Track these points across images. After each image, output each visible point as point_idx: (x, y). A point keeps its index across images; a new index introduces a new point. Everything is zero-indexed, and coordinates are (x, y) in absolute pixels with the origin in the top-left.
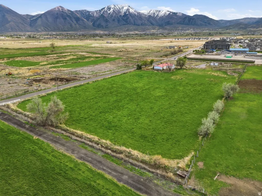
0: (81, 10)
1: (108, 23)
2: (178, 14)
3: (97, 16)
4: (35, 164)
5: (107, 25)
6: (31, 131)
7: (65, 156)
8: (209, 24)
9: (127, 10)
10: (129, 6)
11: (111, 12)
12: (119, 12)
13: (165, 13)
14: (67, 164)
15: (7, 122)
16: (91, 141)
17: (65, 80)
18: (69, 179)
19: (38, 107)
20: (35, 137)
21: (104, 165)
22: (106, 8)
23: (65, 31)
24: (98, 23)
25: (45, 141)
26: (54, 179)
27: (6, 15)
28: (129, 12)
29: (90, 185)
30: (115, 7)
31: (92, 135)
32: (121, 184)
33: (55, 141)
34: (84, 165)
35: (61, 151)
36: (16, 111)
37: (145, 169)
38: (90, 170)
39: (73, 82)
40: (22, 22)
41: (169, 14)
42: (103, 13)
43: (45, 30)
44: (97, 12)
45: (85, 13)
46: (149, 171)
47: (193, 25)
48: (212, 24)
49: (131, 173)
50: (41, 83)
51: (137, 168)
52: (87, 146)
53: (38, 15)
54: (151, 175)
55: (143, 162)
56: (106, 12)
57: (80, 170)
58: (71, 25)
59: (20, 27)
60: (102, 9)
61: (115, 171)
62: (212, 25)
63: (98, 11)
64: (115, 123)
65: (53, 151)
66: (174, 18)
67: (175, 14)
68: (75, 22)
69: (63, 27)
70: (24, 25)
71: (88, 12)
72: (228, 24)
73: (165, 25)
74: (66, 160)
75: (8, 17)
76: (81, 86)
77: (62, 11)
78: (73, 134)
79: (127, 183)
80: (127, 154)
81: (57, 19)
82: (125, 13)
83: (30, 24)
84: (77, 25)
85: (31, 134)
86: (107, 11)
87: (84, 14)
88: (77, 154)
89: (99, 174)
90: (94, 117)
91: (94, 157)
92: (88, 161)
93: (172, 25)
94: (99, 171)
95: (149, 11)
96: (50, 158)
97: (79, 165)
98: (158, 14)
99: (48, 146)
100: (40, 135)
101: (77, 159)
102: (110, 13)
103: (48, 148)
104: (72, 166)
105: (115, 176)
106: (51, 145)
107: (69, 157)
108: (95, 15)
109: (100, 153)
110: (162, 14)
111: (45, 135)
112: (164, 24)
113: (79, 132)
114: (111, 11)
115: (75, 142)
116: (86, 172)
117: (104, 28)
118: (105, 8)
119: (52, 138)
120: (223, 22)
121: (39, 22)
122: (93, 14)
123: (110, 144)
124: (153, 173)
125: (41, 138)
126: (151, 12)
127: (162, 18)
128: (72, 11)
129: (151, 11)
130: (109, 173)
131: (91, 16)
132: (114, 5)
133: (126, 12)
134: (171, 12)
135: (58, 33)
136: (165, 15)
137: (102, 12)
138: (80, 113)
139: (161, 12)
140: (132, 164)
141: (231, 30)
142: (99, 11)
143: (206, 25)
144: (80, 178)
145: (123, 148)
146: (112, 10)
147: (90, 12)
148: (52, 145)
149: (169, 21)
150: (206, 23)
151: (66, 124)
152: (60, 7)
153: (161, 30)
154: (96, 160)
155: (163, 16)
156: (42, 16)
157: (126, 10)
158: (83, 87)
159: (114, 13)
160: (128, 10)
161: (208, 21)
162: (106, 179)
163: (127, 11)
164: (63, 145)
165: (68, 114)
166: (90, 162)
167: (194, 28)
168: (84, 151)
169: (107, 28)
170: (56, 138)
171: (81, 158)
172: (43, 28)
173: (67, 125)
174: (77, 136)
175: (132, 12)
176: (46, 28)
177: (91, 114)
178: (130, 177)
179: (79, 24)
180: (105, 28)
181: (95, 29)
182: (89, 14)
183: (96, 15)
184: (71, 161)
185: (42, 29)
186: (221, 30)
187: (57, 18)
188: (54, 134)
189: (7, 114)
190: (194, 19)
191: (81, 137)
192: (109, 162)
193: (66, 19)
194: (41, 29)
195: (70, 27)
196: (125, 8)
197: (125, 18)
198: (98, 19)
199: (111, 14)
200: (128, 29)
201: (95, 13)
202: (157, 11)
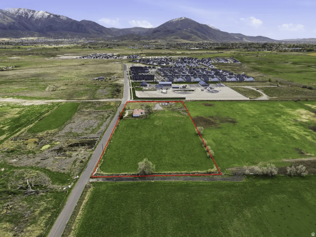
2: (61, 18)
7: (177, 182)
8: (102, 32)
13: (43, 14)
16: (177, 174)
20: (152, 181)
21: (195, 179)
32: (207, 181)
36: (112, 175)
38: (193, 182)
41: (49, 16)
54: (211, 176)
57: (190, 183)
61: (200, 179)
65: (170, 182)
66: (57, 22)
67: (57, 17)
72: (121, 33)
73: (48, 31)
80: (197, 173)
88: (181, 179)
89: (197, 182)
93: (57, 31)
95: (16, 9)
97: (187, 182)
98: (32, 15)
109: (188, 176)
110: (38, 15)
112: (45, 29)
123: (187, 172)
127: (40, 21)
129: (20, 10)
134: (51, 14)
136: (43, 17)
139: (36, 12)
141: (126, 41)
143: (99, 34)
145: (193, 172)
149: (52, 26)
150: (97, 31)
153: (44, 38)
155: (40, 18)
161: (99, 29)
162: (201, 182)
166: (190, 180)
167: (86, 37)
186: (117, 41)
189: (112, 178)
202: (30, 10)
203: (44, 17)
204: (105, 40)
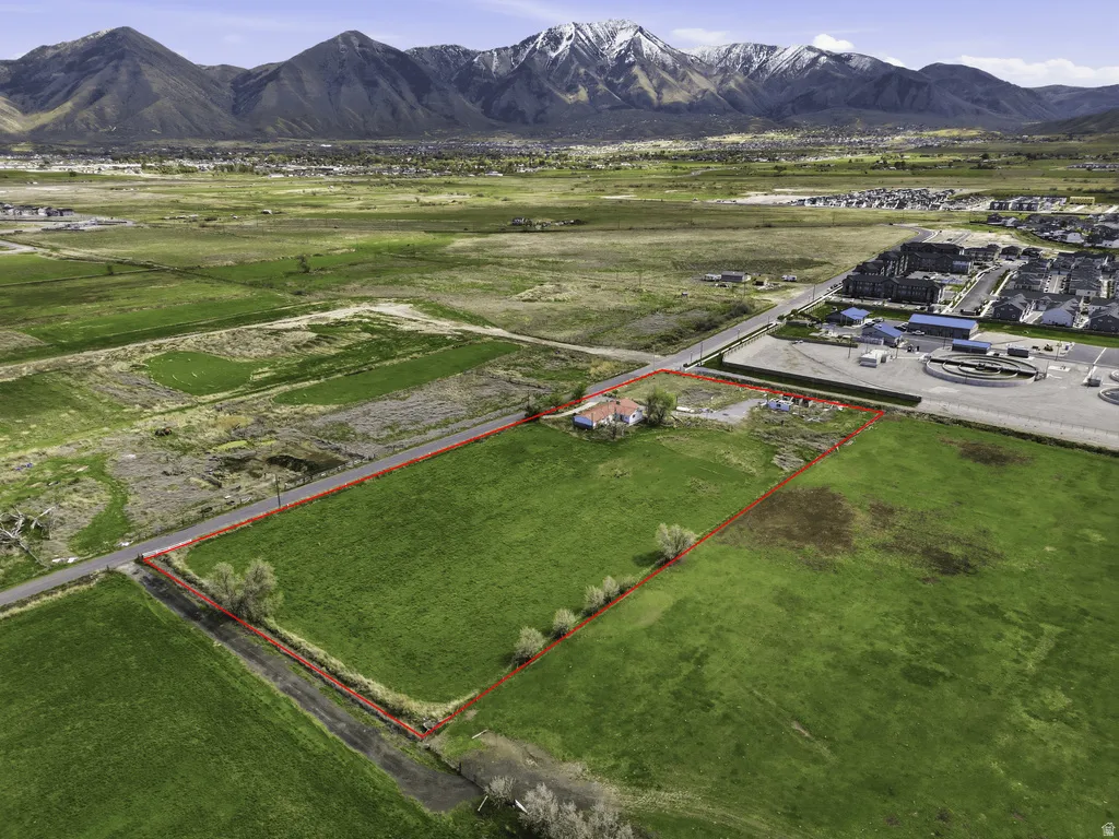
0: (440, 44)
1: (547, 104)
2: (853, 63)
3: (503, 71)
4: (212, 695)
5: (543, 111)
6: (211, 629)
7: (261, 684)
8: (994, 105)
9: (629, 45)
10: (641, 30)
11: (560, 54)
12: (596, 52)
13: (797, 57)
14: (262, 698)
15: (167, 603)
16: (312, 658)
17: (306, 468)
18: (260, 723)
19: (225, 582)
20: (217, 643)
21: (318, 705)
22: (542, 36)
23: (368, 135)
24: (505, 99)
25: (233, 652)
26: (238, 720)
27: (143, 68)
28: (638, 53)
29: (287, 734)
30: (581, 31)
31: (317, 645)
32: (331, 735)
33: (251, 654)
34: (288, 702)
35: (256, 674)
36: (184, 575)
37: (377, 715)
38: (294, 712)
39: (324, 477)
40: (202, 98)
41: (815, 60)
42: (529, 58)
43: (291, 129)
44: (503, 53)
45: (453, 56)
46: (382, 719)
47: (920, 111)
48: (1008, 106)
49: (353, 720)
50: (244, 474)
51: (366, 713)
52: (301, 669)
53: (267, 70)
54: (383, 724)
55: (382, 703)
56: (543, 53)
57: (279, 709)
58: (394, 112)
59: (195, 117)
60: (525, 43)
61: (332, 715)
62: (1006, 111)
63: (506, 48)
64: (373, 620)
65: (244, 673)
66: (837, 78)
67: (842, 60)
68: (411, 97)
69: (361, 119)
70: (211, 111)
71: (466, 53)
72: (1084, 109)
73: (794, 112)
74: (261, 692)
75: (149, 78)
76: (340, 491)
77: (363, 53)
78: (284, 640)
79: (341, 734)
80: (363, 689)
81: (341, 85)
82: (621, 57)
83: (234, 107)
84: (420, 112)
85: (209, 634)
86: (548, 48)
87: (447, 62)
88: (281, 681)
89: (305, 717)
90: (335, 603)
91: (308, 689)
92: (295, 696)
93: (827, 111)
94: (307, 713)
95: (724, 49)
96: (237, 685)
97: (279, 701)
98: (764, 62)
99: (237, 662)
100: (225, 639)
101: (278, 692)
102: (557, 58)
103: (235, 667)
104: (268, 702)
105: (327, 723)
106: (241, 662)
107: (267, 687)
108: (493, 69)
109: (318, 684)
110: (781, 60)
111: (234, 640)
112: (790, 105)
113: (295, 638)
114: (561, 48)
115: (285, 658)
116: (288, 714)
117: (526, 123)
118: (539, 35)
119: (244, 646)
120: (1061, 97)
121: (269, 96)
122: (486, 65)
123: (342, 668)
124: (385, 721)
125: (226, 646)
126: (736, 51)
127: (781, 80)
128: (403, 50)
129: (734, 49)
130: (321, 718)
131: (478, 72)
132: (576, 25)
133: (626, 53)
134: (822, 53)
135: (341, 144)
136: (794, 64)
137: (525, 55)
138: (311, 589)
139: (777, 53)
140: (361, 706)
141: (1088, 138)
142: (510, 52)
143: (978, 112)
144: (276, 721)
145: (360, 678)
146: (564, 45)
147: (475, 54)
148: (243, 662)
149: (813, 93)
150: (977, 101)
151: (276, 617)
152: (356, 34)
154: (307, 695)
155: (785, 71)
156: (282, 75)
157: (625, 46)
158: (343, 499)
159: (574, 59)
160: (634, 45)
161: (987, 93)
162: (313, 726)
163: (628, 50)
164: (262, 663)
165: (280, 596)
166: (298, 698)
168: (293, 678)
169: (542, 121)
170: (253, 647)
171: (285, 690)
172: (285, 124)
173: (279, 620)
174: (292, 646)
175: (649, 52)
176: (294, 121)
177: (332, 592)
178: (350, 726)
179: (427, 106)
180: (536, 121)
181: (491, 130)
182: (471, 63)
183: (497, 67)
184: (270, 694)
185: (281, 125)
186: (1044, 140)
187: (339, 81)
188: (250, 639)
189: (165, 582)
190: (925, 84)
191: (296, 647)
192: (327, 701)
193: (375, 84)
194: (276, 128)
195: (391, 118)
196: (623, 37)
197: (618, 79)
198: (505, 83)
199: (559, 63)
200: (626, 129)
201: (495, 59)
202: (761, 47)
203: (798, 64)
204: (993, 134)
